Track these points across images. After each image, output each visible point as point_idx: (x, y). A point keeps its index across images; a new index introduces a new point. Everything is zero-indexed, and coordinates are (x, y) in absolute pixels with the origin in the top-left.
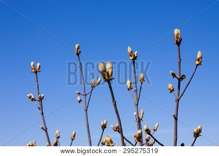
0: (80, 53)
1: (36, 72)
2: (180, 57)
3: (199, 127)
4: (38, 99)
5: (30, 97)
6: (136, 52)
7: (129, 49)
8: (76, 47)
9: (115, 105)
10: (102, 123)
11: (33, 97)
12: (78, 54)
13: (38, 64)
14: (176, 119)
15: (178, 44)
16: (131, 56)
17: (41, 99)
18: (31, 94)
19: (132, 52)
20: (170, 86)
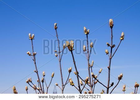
0: (57, 28)
1: (32, 39)
2: (112, 35)
3: (121, 74)
4: (33, 55)
5: (28, 54)
6: (89, 30)
7: (85, 28)
8: (55, 25)
9: (75, 64)
10: (69, 69)
11: (30, 54)
12: (56, 29)
13: (33, 35)
14: (109, 69)
15: (111, 27)
16: (86, 32)
17: (34, 55)
18: (29, 52)
19: (86, 30)
20: (107, 51)
